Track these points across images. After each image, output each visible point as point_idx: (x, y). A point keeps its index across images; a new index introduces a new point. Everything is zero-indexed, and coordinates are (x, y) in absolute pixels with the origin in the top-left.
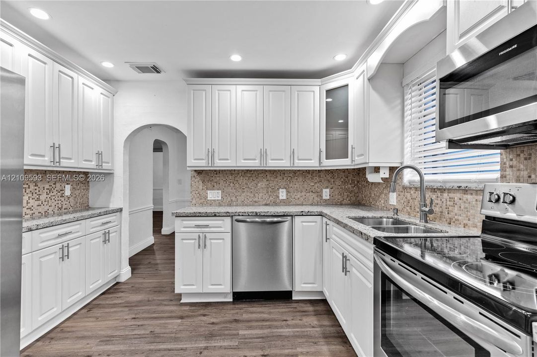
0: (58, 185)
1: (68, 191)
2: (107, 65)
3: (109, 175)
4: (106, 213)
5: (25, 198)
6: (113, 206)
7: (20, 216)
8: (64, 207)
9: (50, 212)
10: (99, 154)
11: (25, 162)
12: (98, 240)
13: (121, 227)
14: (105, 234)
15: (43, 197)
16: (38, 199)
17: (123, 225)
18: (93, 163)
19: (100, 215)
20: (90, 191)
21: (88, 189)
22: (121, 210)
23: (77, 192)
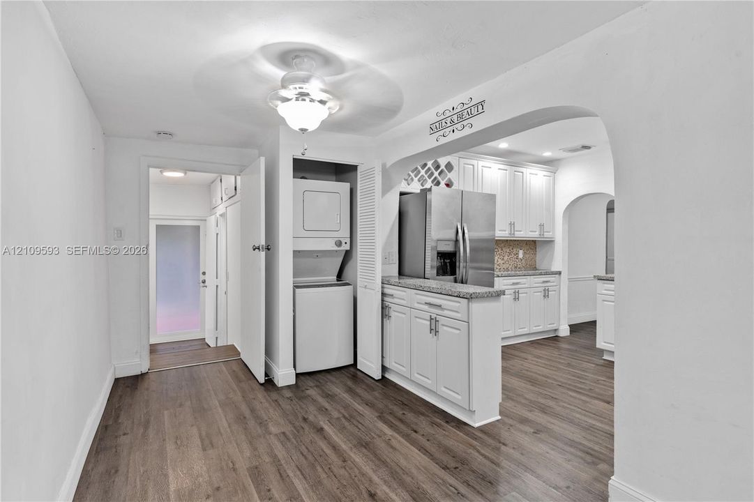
0: (515, 250)
1: (521, 256)
2: (547, 154)
3: (550, 242)
4: (546, 274)
5: (496, 258)
6: (554, 269)
7: (493, 270)
8: (519, 266)
9: (509, 268)
10: (541, 226)
11: (496, 235)
12: (539, 294)
13: (560, 288)
14: (545, 290)
15: (506, 258)
16: (503, 259)
17: (562, 287)
18: (537, 233)
19: (541, 274)
20: (537, 255)
21: (535, 254)
22: (560, 273)
23: (527, 256)
